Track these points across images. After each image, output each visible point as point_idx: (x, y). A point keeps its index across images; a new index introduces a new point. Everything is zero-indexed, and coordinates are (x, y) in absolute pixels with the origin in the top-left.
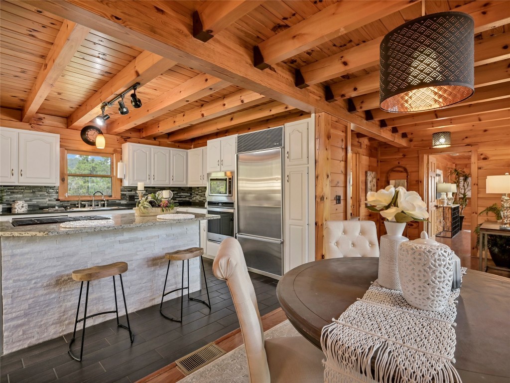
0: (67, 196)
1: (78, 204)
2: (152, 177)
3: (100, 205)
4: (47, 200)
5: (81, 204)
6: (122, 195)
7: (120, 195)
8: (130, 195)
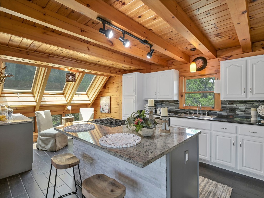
0: (184, 106)
1: (188, 112)
2: (249, 90)
3: (202, 114)
4: (175, 107)
5: (190, 112)
6: (222, 107)
7: (221, 107)
8: (231, 107)
